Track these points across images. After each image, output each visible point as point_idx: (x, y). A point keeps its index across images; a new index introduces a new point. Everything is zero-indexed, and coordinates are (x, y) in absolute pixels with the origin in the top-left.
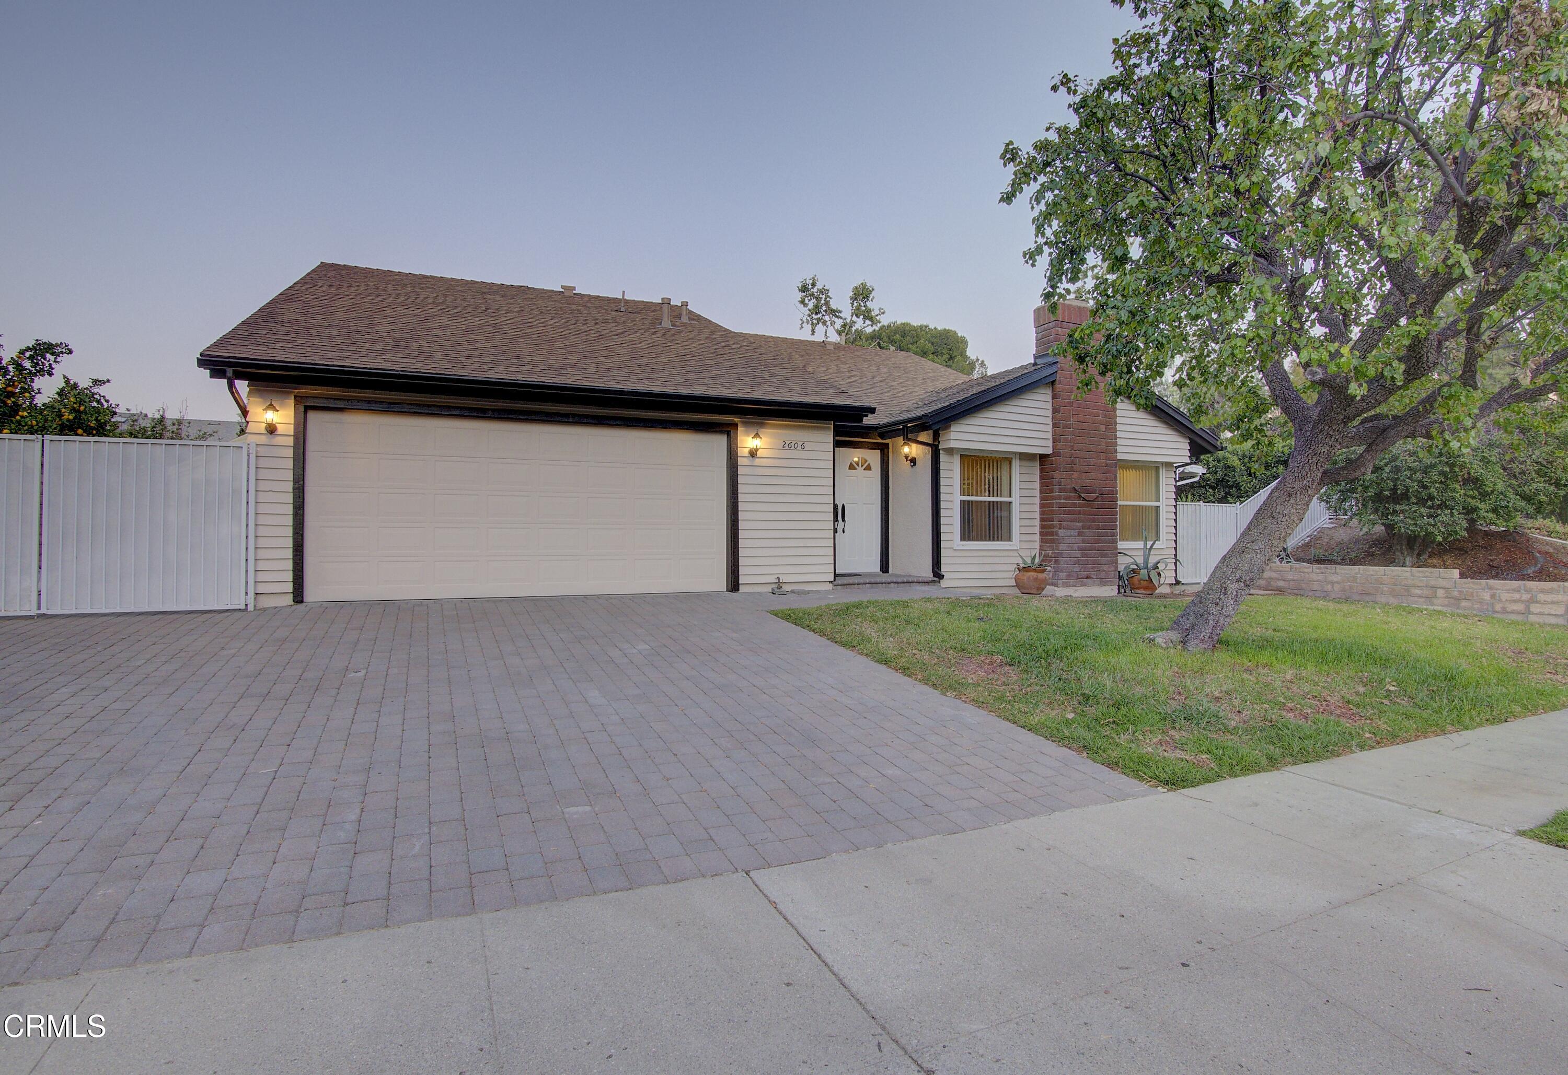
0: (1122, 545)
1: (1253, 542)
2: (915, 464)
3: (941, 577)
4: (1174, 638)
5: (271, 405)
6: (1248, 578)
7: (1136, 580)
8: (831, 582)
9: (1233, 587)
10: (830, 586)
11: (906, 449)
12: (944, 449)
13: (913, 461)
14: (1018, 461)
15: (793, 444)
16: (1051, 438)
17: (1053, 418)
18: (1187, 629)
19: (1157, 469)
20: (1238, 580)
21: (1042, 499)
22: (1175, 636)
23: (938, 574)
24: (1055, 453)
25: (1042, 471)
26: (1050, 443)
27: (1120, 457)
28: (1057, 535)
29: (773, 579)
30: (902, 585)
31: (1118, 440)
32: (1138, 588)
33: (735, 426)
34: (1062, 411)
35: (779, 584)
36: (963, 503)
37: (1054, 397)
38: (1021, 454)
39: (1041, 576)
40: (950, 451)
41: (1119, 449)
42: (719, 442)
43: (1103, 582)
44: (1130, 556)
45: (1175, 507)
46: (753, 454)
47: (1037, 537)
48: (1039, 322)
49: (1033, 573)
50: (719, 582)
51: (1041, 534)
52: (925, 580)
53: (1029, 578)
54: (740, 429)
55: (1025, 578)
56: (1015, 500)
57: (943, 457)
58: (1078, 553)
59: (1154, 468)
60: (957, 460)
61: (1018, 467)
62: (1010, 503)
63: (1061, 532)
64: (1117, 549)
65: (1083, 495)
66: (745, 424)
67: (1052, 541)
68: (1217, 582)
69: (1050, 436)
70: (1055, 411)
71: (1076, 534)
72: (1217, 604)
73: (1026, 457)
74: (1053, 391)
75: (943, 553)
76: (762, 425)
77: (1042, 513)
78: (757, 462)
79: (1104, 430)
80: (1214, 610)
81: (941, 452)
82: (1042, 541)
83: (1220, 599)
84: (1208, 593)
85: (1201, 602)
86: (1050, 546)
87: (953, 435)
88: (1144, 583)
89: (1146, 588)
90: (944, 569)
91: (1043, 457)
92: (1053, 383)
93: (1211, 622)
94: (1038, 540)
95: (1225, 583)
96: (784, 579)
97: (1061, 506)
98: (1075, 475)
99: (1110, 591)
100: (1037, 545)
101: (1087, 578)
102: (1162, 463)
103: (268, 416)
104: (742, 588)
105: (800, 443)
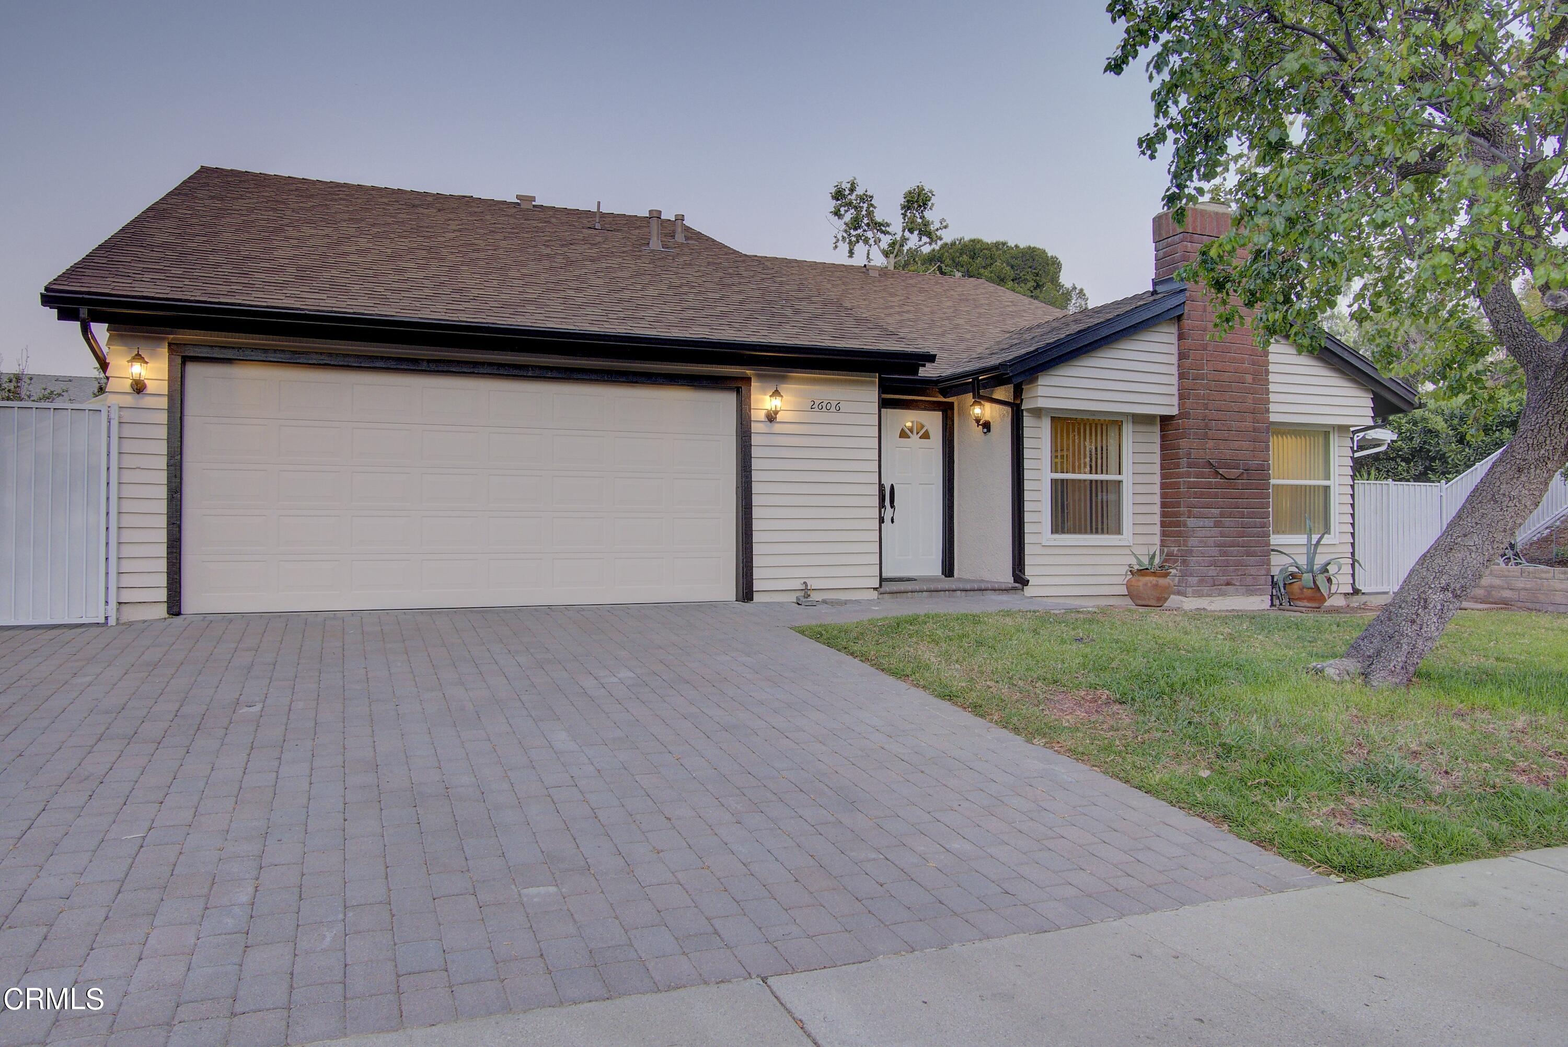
0: (1276, 540)
1: (1465, 536)
2: (989, 431)
3: (1025, 583)
4: (1352, 669)
5: (138, 355)
6: (1458, 586)
7: (1296, 587)
8: (875, 589)
9: (1436, 598)
10: (874, 595)
11: (977, 410)
12: (1028, 410)
13: (987, 426)
14: (1130, 425)
15: (824, 404)
16: (1176, 393)
17: (1179, 366)
18: (1369, 657)
19: (1326, 435)
20: (1444, 589)
21: (1163, 476)
22: (1352, 665)
23: (1020, 579)
24: (1183, 415)
25: (1163, 438)
26: (1175, 401)
27: (1273, 418)
28: (1185, 525)
29: (798, 585)
30: (972, 593)
31: (1271, 395)
32: (1299, 599)
33: (748, 380)
34: (1191, 357)
35: (806, 591)
36: (1054, 482)
37: (1181, 337)
38: (1134, 416)
39: (1162, 581)
40: (1038, 412)
41: (1272, 407)
42: (726, 401)
43: (1250, 591)
44: (1285, 554)
45: (1352, 487)
46: (771, 417)
47: (1157, 529)
48: (1160, 234)
49: (1151, 578)
50: (727, 590)
51: (1163, 524)
52: (1003, 587)
53: (1146, 584)
54: (754, 384)
55: (1140, 584)
56: (1127, 478)
57: (1028, 421)
58: (1214, 551)
59: (1323, 433)
60: (1046, 424)
61: (1130, 434)
62: (1120, 482)
63: (1191, 522)
64: (1268, 544)
65: (1221, 471)
66: (761, 377)
67: (1179, 534)
68: (1413, 591)
69: (1174, 390)
70: (1182, 356)
71: (1212, 524)
72: (1413, 622)
73: (1142, 420)
74: (1179, 328)
75: (1028, 550)
76: (783, 379)
77: (1163, 496)
78: (777, 428)
79: (1251, 381)
80: (1409, 630)
81: (1025, 414)
82: (1164, 534)
83: (1418, 615)
84: (1400, 607)
85: (1390, 620)
86: (1175, 541)
87: (1041, 391)
88: (1308, 593)
89: (1310, 599)
90: (1029, 572)
91: (1165, 421)
92: (1179, 318)
93: (1405, 647)
94: (1158, 533)
95: (1424, 592)
96: (813, 584)
97: (1191, 486)
98: (1211, 444)
99: (1259, 603)
100: (1157, 540)
101: (1228, 584)
102: (1333, 427)
103: (137, 370)
104: (757, 597)
105: (834, 403)
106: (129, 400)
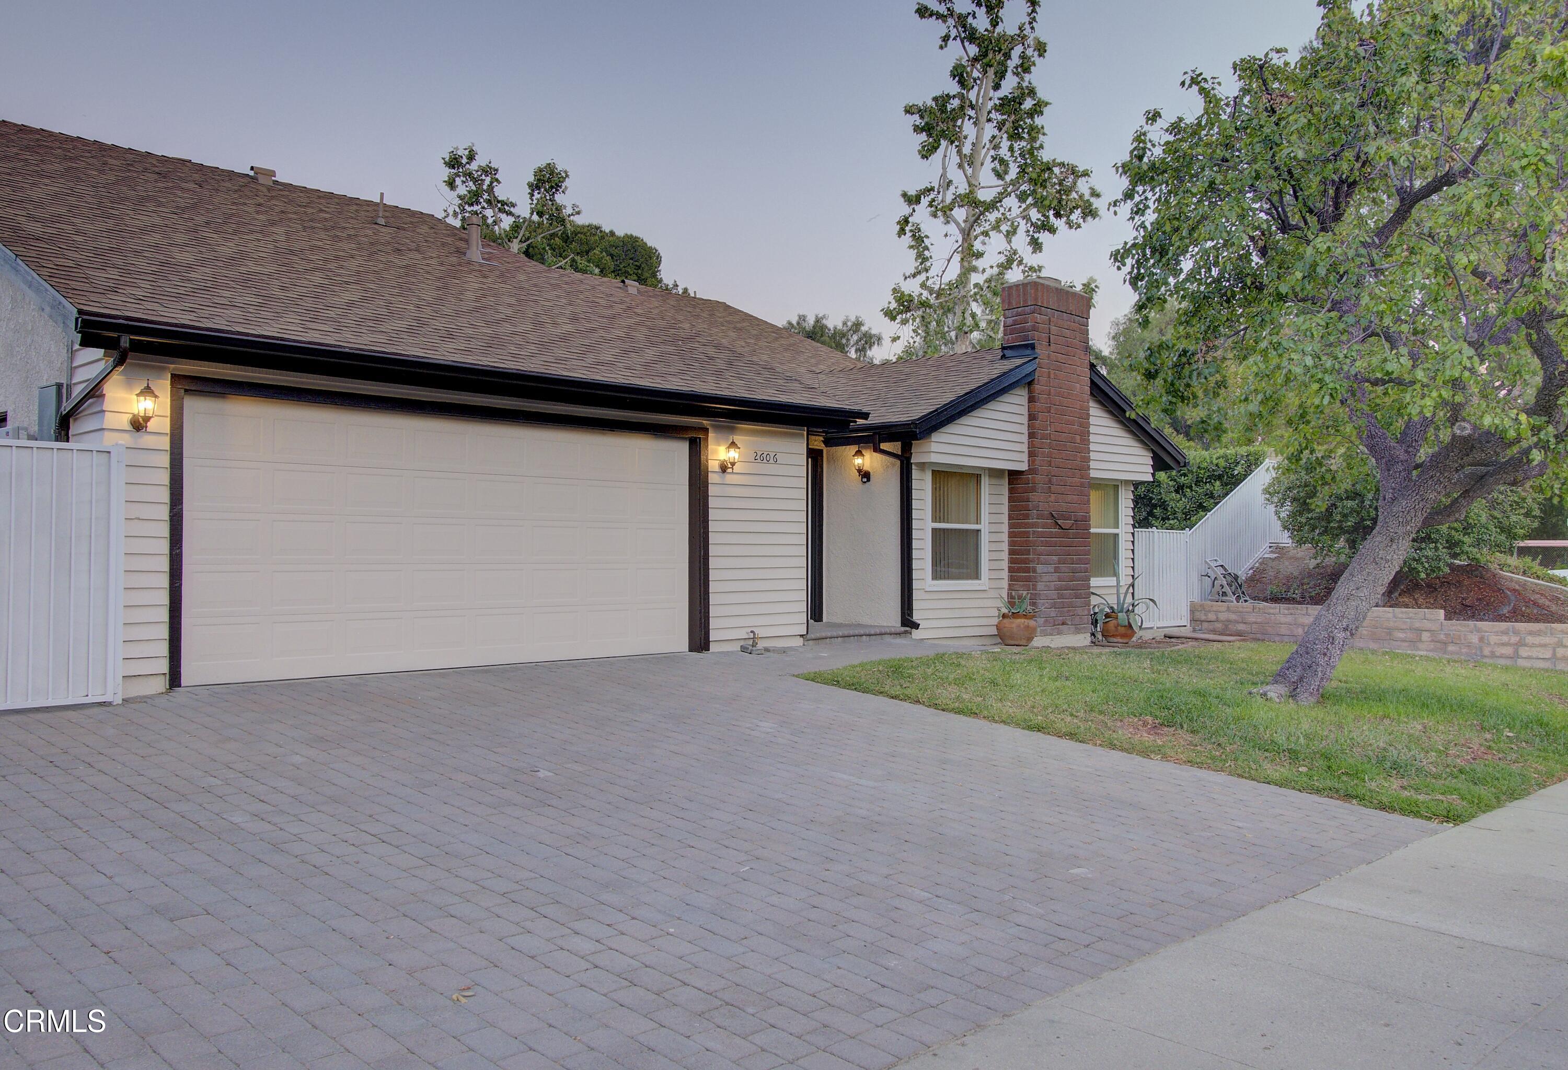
0: (1095, 582)
1: (1358, 589)
2: (869, 480)
3: (916, 626)
4: (1283, 693)
5: (148, 387)
6: (1354, 627)
7: (1112, 623)
8: (802, 636)
9: (1340, 635)
10: (800, 641)
11: (858, 461)
12: (918, 464)
13: (865, 476)
14: (987, 478)
15: (764, 456)
16: (1026, 450)
17: (1029, 426)
18: (1294, 682)
19: (1116, 488)
20: (1345, 629)
21: (1011, 526)
22: (1282, 689)
23: (908, 622)
24: (1032, 471)
25: (1011, 491)
26: (1025, 457)
27: (1093, 474)
28: (1034, 571)
29: (743, 634)
30: (874, 637)
31: (1091, 454)
32: (1113, 636)
33: (705, 430)
34: (1040, 418)
35: (755, 639)
36: (935, 531)
37: (1031, 400)
38: (990, 470)
39: (1032, 623)
40: (922, 466)
41: (1092, 464)
42: (679, 450)
43: (1078, 631)
44: (1098, 595)
45: (1133, 534)
46: (724, 469)
47: (1005, 574)
48: (1010, 303)
49: (1023, 620)
50: (681, 641)
51: (1011, 570)
52: (893, 630)
53: (1019, 626)
54: (711, 435)
55: (1014, 626)
56: (984, 527)
57: (915, 474)
58: (1054, 594)
59: (1114, 487)
60: (928, 477)
61: (987, 486)
62: (978, 531)
63: (1040, 568)
64: (1089, 587)
65: (1059, 522)
66: (717, 428)
67: (1028, 579)
68: (1323, 631)
69: (1025, 448)
70: (1032, 417)
71: (1053, 570)
72: (1325, 654)
73: (995, 473)
74: (1030, 392)
75: (916, 595)
76: (732, 430)
77: (1011, 544)
78: (729, 478)
79: (1078, 441)
80: (1322, 661)
81: (913, 467)
82: (1011, 579)
83: (1328, 649)
84: (1315, 643)
85: (1307, 653)
86: (1024, 585)
87: (934, 447)
88: (1122, 630)
89: (1123, 636)
90: (916, 617)
91: (1014, 475)
92: (1030, 384)
93: (1320, 674)
94: (1006, 578)
95: (1332, 632)
96: (760, 632)
97: (1042, 535)
98: (1053, 497)
99: (1083, 639)
100: (1005, 584)
101: (1063, 624)
102: (1121, 481)
103: (144, 406)
104: (713, 647)
105: (772, 455)
106: (126, 439)
